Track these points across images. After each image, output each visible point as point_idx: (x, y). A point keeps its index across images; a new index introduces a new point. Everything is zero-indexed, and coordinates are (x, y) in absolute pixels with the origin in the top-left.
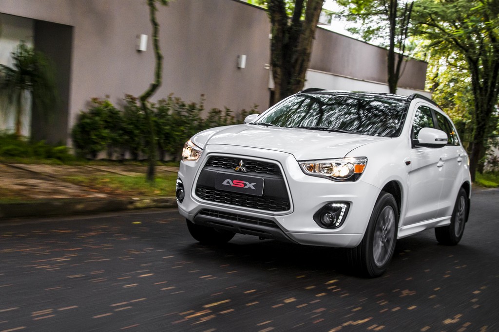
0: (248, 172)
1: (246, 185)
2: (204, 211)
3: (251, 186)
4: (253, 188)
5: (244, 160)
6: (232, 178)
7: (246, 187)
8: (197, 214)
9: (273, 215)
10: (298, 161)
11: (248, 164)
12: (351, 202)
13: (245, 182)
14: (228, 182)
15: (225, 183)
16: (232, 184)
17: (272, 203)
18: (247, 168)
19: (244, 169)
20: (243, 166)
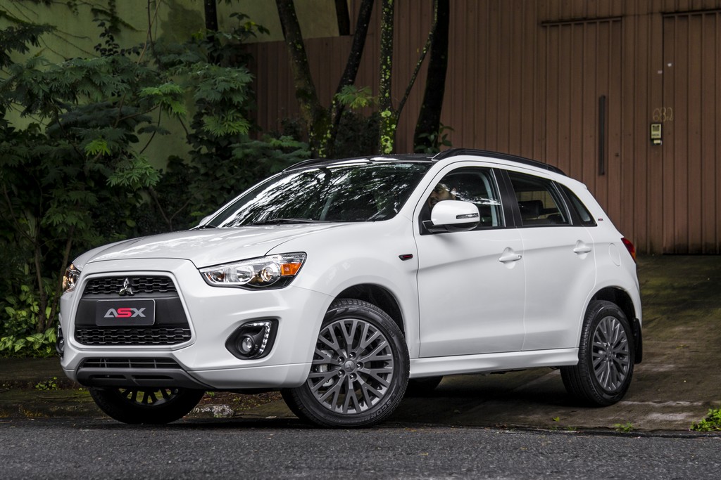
0: (135, 293)
1: (133, 312)
2: (87, 362)
3: (139, 313)
4: (142, 315)
5: (130, 277)
6: (116, 306)
7: (134, 316)
8: (78, 369)
9: (171, 350)
10: (198, 269)
11: (136, 282)
12: (279, 317)
13: (132, 309)
14: (112, 313)
15: (107, 315)
16: (116, 315)
17: (170, 333)
18: (136, 288)
19: (130, 290)
20: (129, 286)
